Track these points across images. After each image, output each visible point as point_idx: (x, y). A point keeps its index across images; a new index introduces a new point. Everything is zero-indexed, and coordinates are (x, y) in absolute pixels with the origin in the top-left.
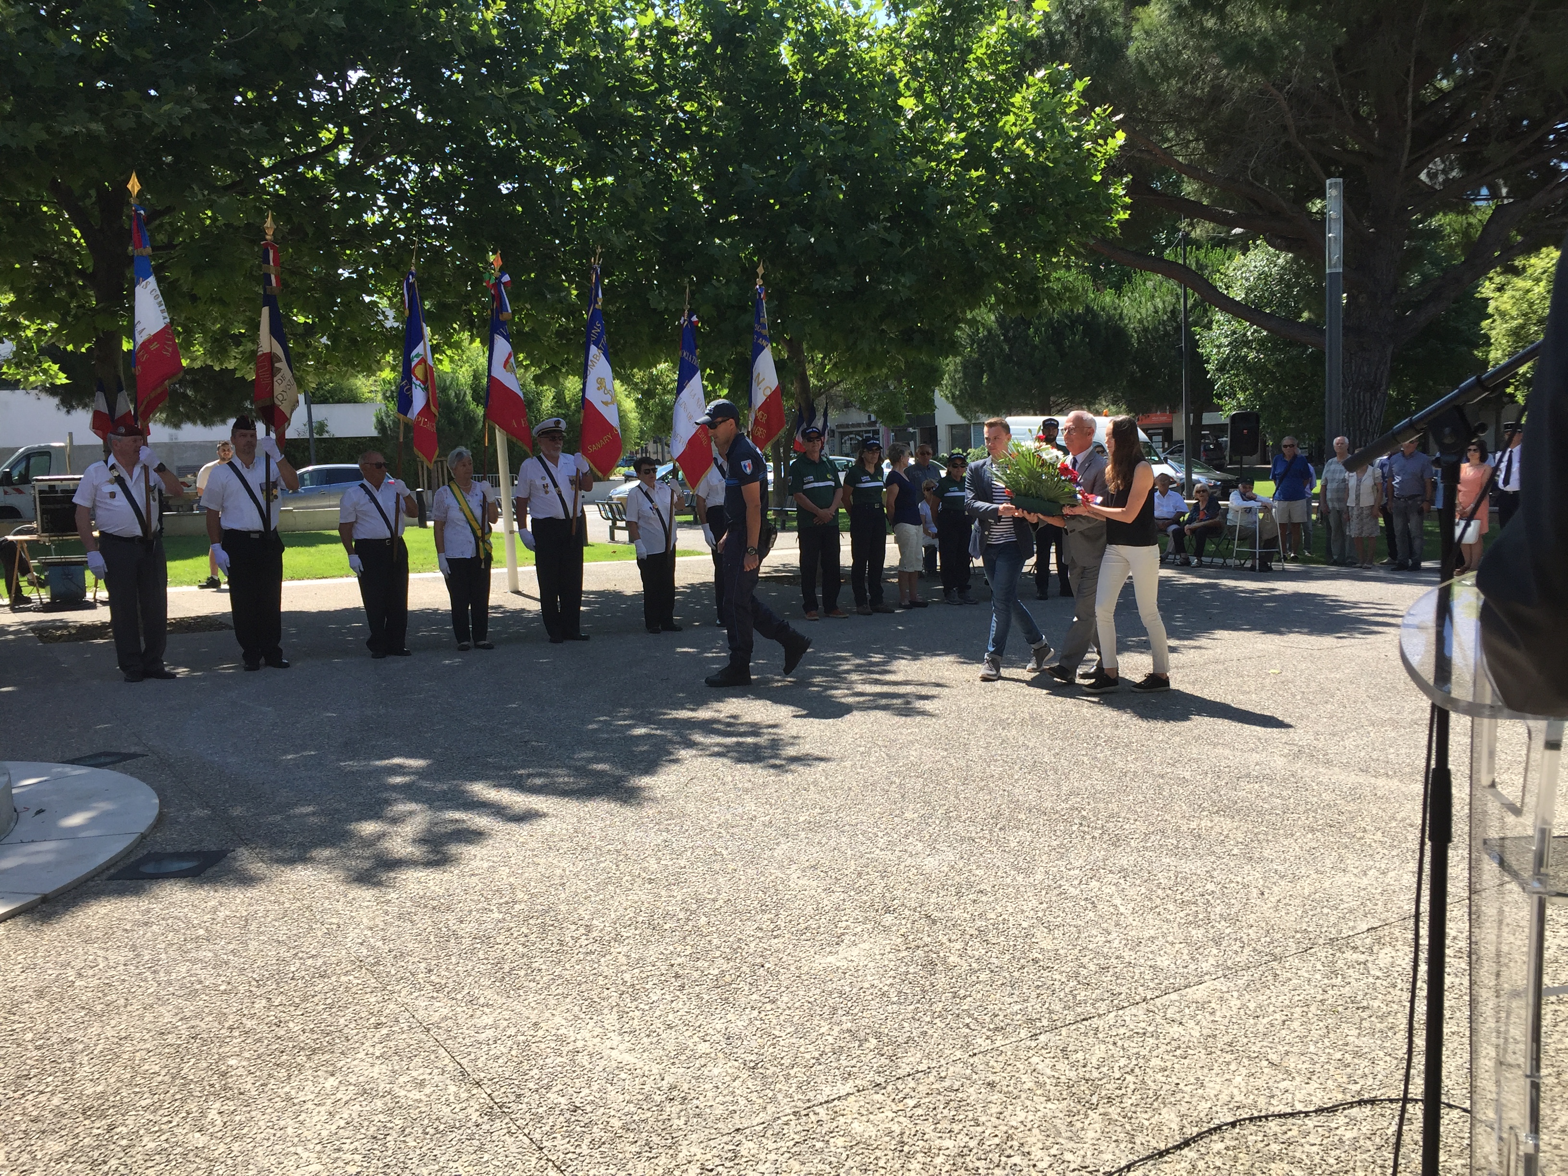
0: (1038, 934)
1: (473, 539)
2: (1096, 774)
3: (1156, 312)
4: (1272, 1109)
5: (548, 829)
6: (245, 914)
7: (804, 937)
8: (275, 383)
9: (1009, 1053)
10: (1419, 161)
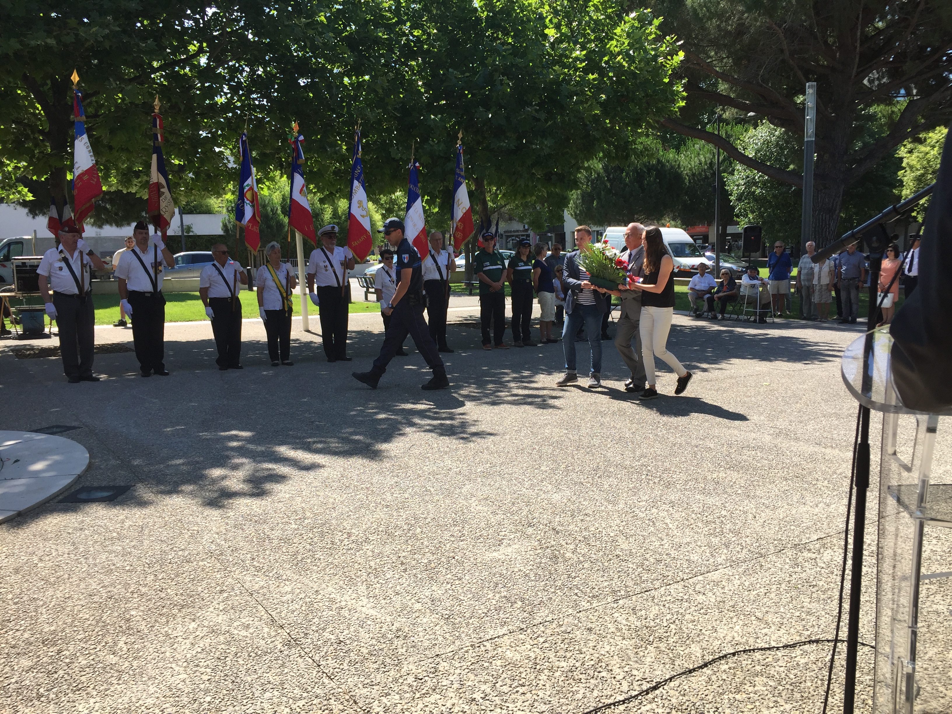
0: (620, 540)
1: (280, 298)
2: (657, 445)
3: (700, 164)
4: (757, 645)
5: (326, 475)
6: (141, 524)
7: (479, 541)
8: (161, 201)
9: (601, 611)
10: (863, 73)
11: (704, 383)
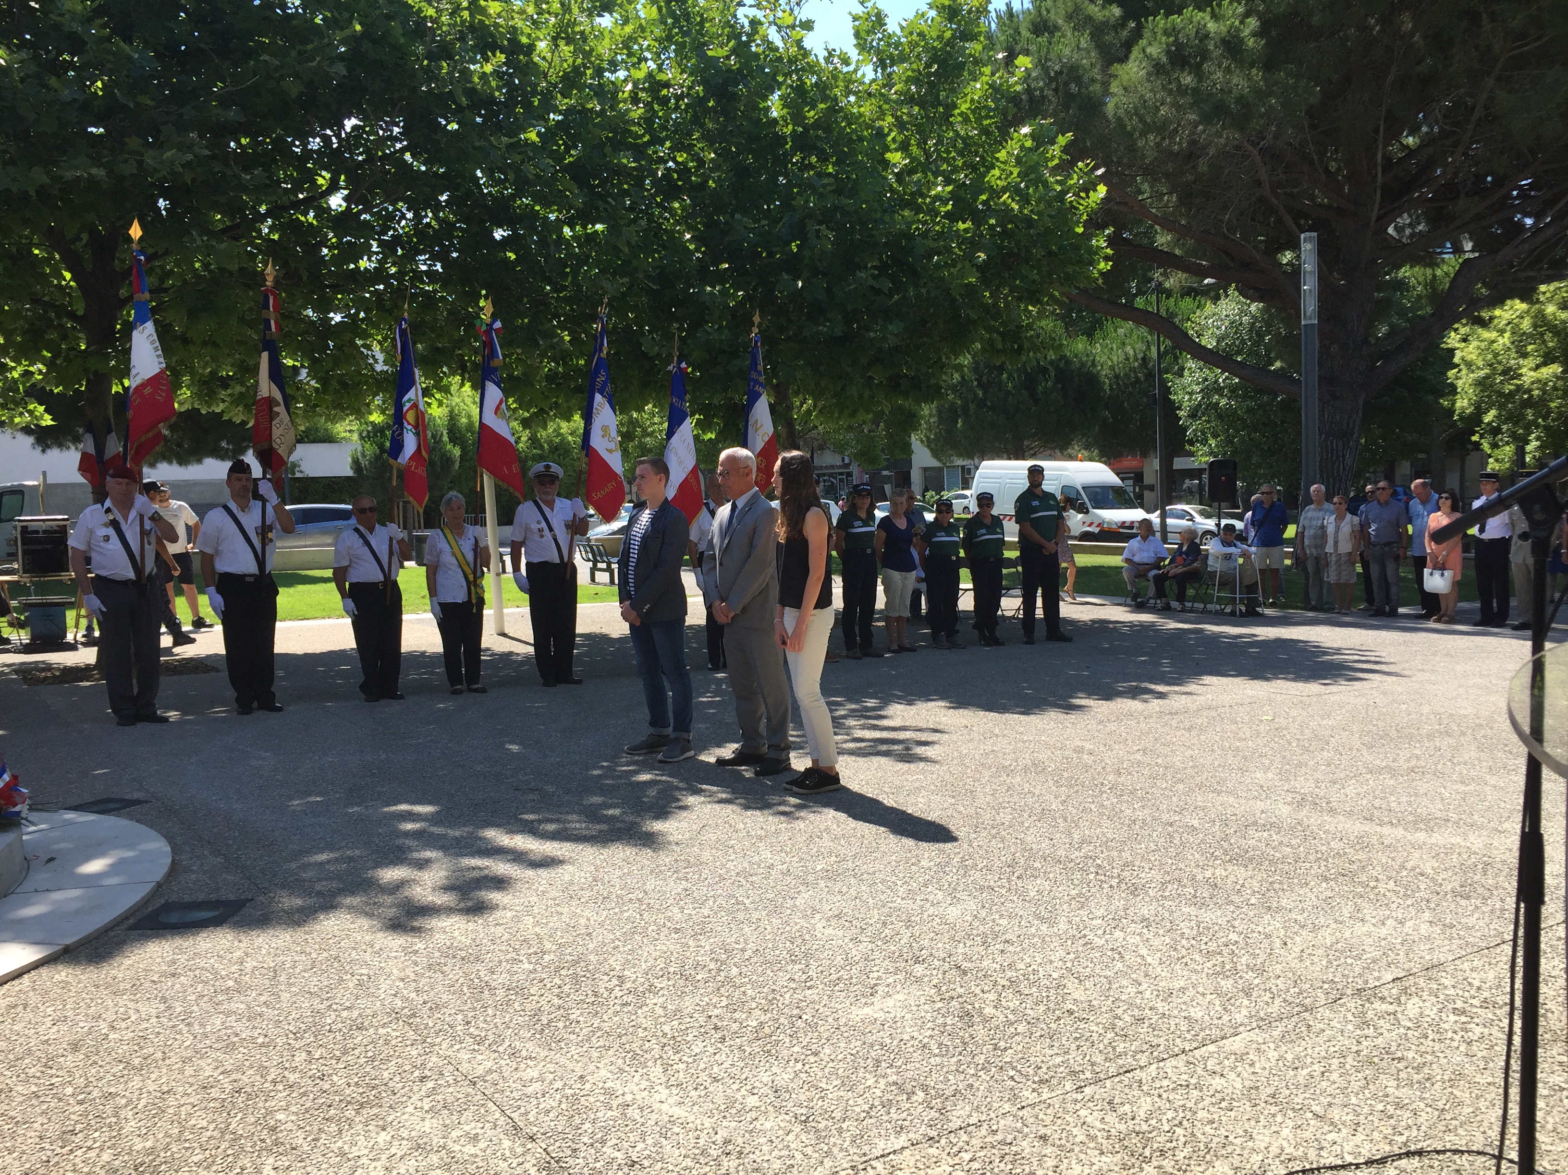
0: (1069, 985)
1: (465, 584)
2: (1106, 822)
3: (1127, 359)
4: (1322, 1162)
5: (567, 878)
6: (272, 965)
7: (837, 988)
8: (274, 427)
9: (1057, 1106)
10: (1387, 217)
11: (1166, 718)
